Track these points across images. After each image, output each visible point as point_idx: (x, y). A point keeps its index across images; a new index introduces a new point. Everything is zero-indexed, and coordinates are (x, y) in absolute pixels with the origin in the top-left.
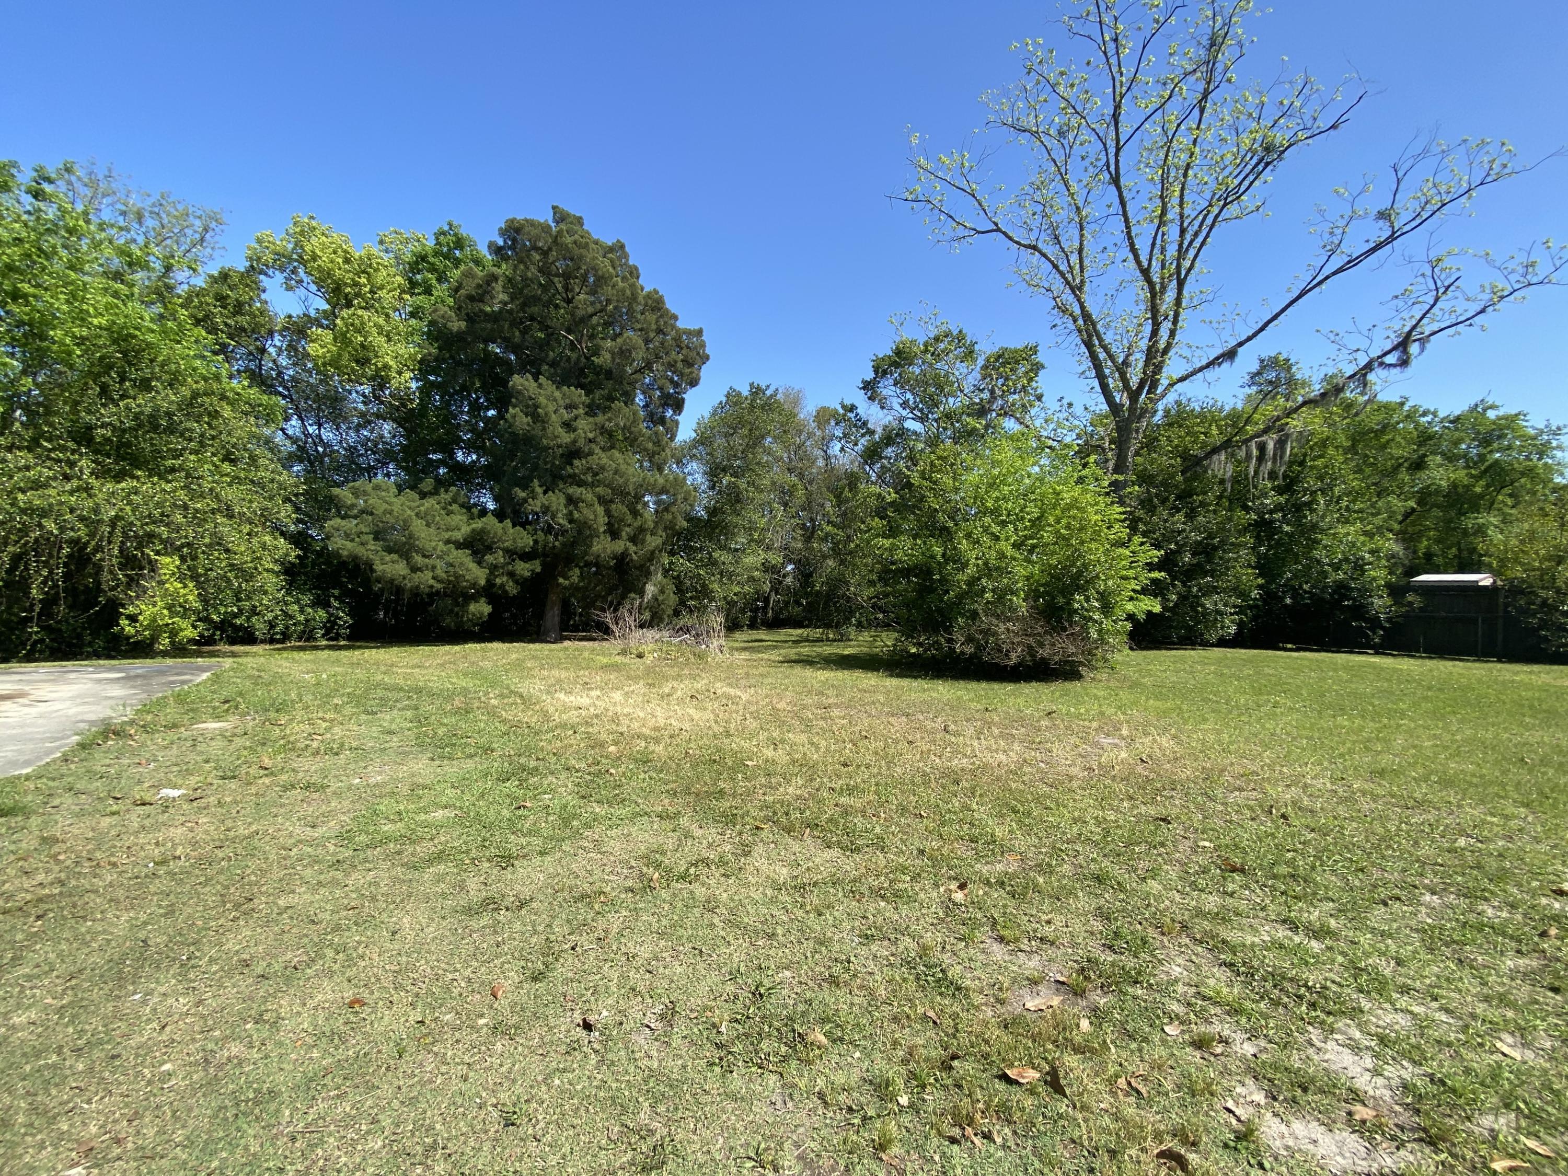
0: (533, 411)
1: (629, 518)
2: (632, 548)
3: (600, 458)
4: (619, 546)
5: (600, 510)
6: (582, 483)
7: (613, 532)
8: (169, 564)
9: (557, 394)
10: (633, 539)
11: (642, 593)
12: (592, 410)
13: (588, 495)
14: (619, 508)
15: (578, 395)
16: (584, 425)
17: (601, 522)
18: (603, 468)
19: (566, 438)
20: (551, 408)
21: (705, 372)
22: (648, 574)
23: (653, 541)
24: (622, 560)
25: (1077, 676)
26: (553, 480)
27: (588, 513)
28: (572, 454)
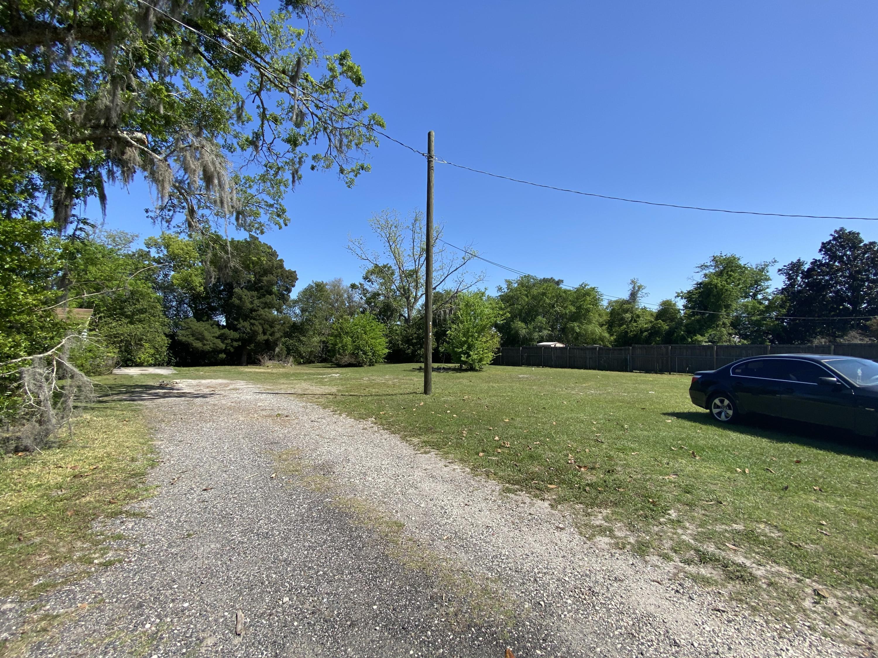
0: (240, 299)
1: (269, 329)
2: (270, 337)
3: (261, 312)
4: (266, 337)
5: (260, 327)
6: (254, 319)
7: (264, 333)
8: (147, 345)
9: (249, 294)
10: (271, 335)
11: (274, 351)
12: (259, 298)
13: (256, 323)
14: (267, 326)
15: (255, 293)
16: (256, 302)
17: (261, 330)
18: (261, 315)
19: (250, 306)
20: (246, 298)
21: (297, 283)
22: (277, 345)
23: (278, 335)
24: (267, 341)
25: (362, 366)
26: (246, 318)
27: (256, 328)
28: (252, 310)
